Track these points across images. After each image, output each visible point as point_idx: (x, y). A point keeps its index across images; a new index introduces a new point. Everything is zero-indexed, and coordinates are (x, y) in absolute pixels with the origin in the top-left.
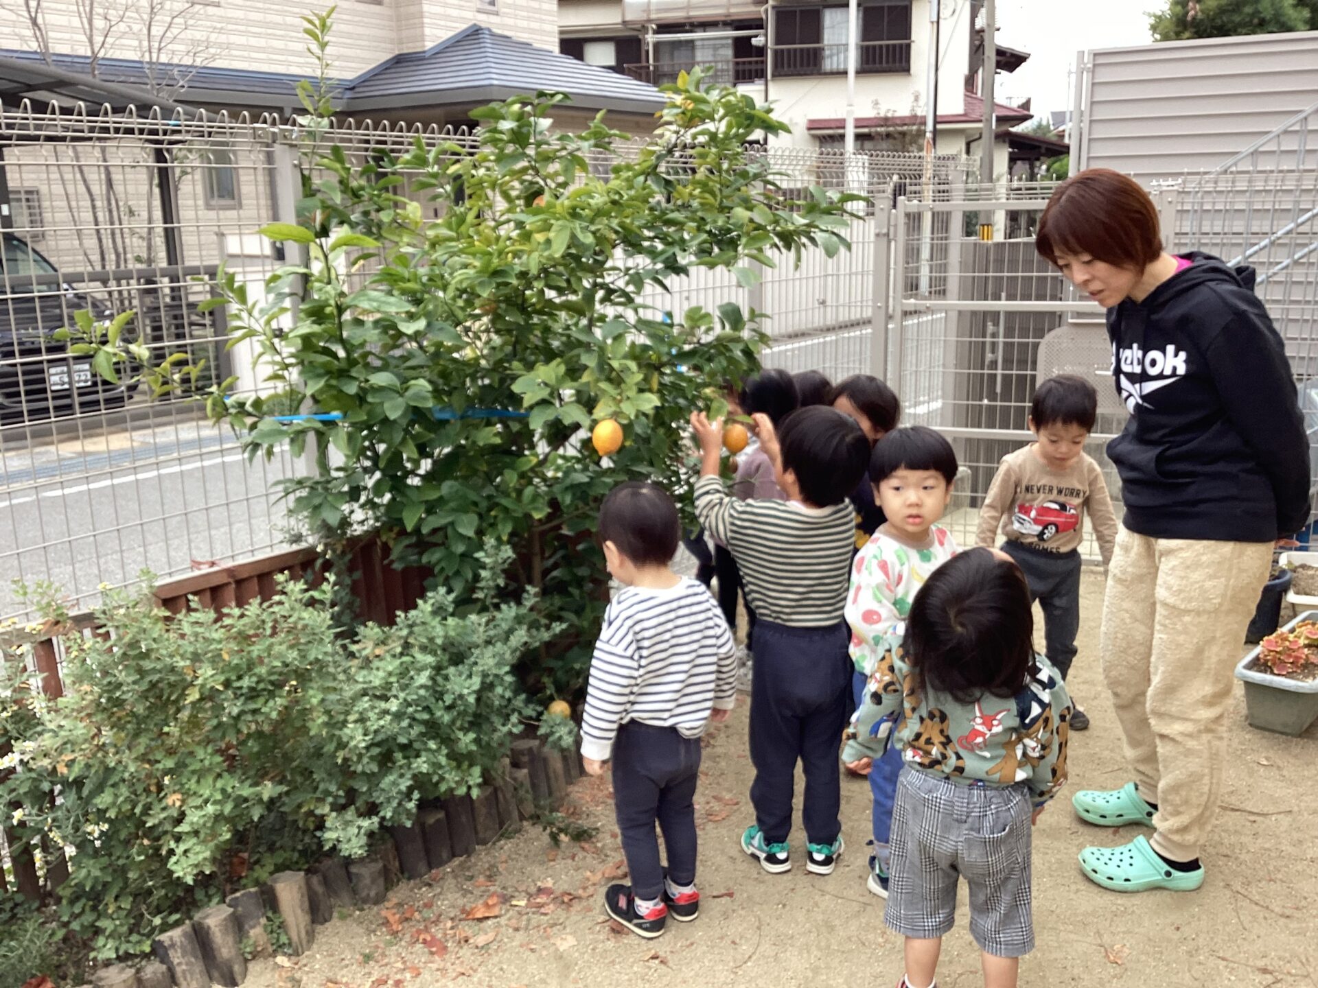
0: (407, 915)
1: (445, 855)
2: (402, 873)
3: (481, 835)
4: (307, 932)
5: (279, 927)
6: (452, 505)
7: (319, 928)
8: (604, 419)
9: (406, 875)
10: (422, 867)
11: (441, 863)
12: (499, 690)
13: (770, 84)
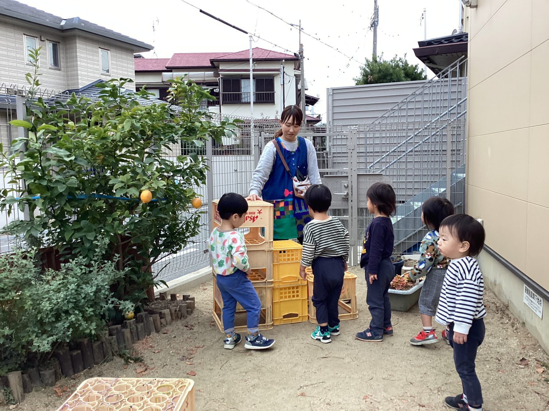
0: (65, 390)
1: (81, 368)
2: (63, 374)
3: (96, 361)
4: (22, 395)
5: (10, 393)
6: (85, 229)
7: (26, 395)
8: (144, 190)
9: (64, 375)
10: (71, 372)
11: (79, 371)
12: (103, 291)
13: (221, 106)
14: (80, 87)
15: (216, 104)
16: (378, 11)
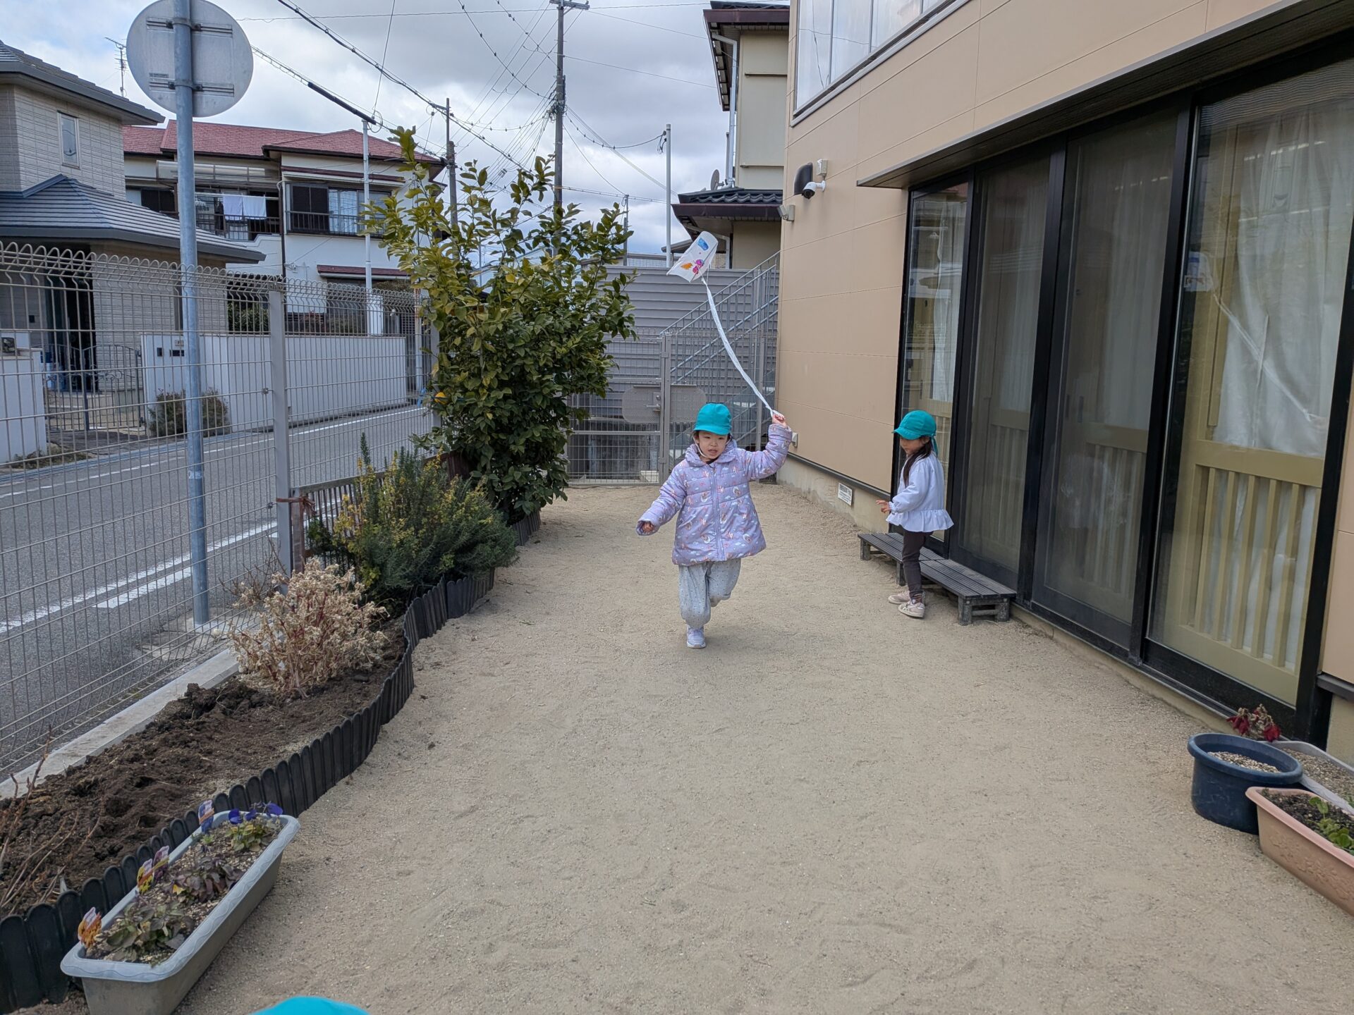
13: (286, 237)
14: (24, 187)
15: (273, 232)
16: (564, 87)
